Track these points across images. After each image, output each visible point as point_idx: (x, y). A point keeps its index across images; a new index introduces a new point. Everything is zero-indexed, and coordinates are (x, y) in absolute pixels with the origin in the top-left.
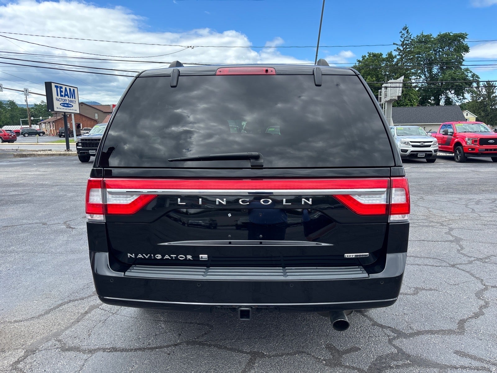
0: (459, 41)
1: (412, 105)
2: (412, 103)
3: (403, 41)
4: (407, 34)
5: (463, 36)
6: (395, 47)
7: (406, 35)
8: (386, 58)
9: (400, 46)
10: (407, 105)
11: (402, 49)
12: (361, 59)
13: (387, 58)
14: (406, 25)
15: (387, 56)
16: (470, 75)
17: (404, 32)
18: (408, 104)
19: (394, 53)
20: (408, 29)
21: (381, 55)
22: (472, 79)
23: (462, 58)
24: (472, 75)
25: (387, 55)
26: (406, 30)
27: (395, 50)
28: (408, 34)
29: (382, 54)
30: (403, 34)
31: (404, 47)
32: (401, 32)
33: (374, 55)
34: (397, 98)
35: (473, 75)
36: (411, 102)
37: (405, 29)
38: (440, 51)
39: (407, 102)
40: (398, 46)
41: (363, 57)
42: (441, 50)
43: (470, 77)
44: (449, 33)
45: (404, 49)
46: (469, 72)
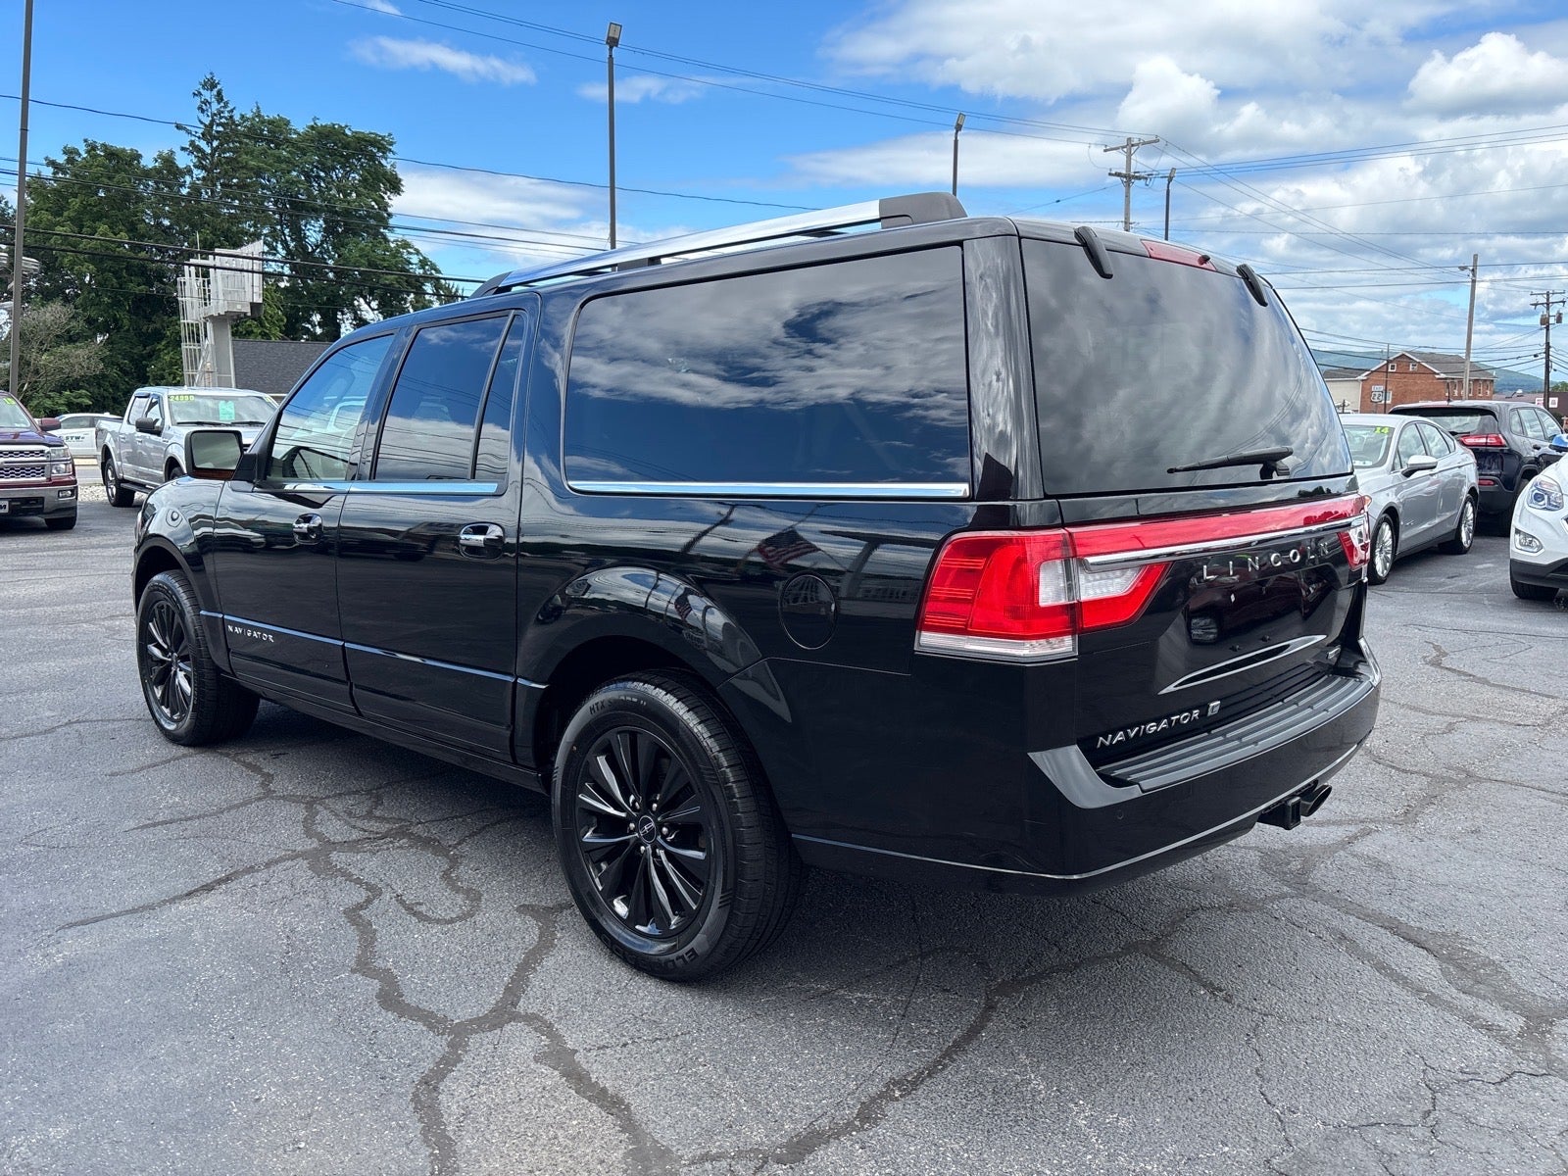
0: (372, 157)
1: (265, 336)
2: (265, 327)
3: (207, 123)
4: (219, 103)
5: (382, 145)
6: (185, 140)
7: (215, 107)
8: (155, 168)
9: (199, 138)
10: (249, 333)
11: (208, 150)
12: (61, 159)
13: (158, 171)
14: (211, 73)
15: (157, 164)
16: (415, 259)
17: (207, 95)
18: (252, 332)
19: (183, 160)
20: (219, 87)
21: (138, 157)
22: (421, 271)
23: (384, 207)
24: (420, 261)
25: (156, 161)
26: (215, 92)
27: (183, 149)
28: (222, 104)
29: (140, 156)
30: (206, 102)
31: (214, 145)
32: (200, 94)
33: (112, 154)
34: (248, 310)
35: (424, 263)
36: (262, 325)
37: (211, 85)
38: (319, 177)
39: (250, 325)
40: (193, 138)
41: (71, 152)
42: (322, 174)
43: (414, 266)
44: (340, 126)
45: (214, 150)
46: (411, 250)
